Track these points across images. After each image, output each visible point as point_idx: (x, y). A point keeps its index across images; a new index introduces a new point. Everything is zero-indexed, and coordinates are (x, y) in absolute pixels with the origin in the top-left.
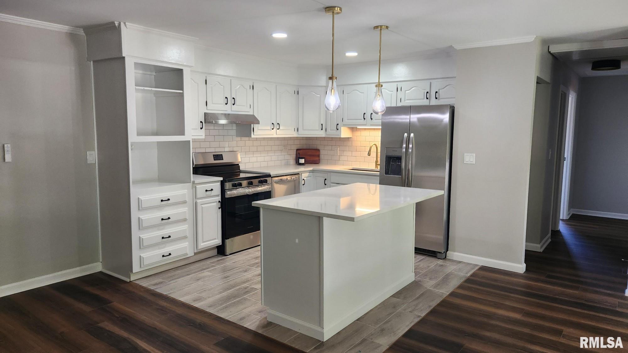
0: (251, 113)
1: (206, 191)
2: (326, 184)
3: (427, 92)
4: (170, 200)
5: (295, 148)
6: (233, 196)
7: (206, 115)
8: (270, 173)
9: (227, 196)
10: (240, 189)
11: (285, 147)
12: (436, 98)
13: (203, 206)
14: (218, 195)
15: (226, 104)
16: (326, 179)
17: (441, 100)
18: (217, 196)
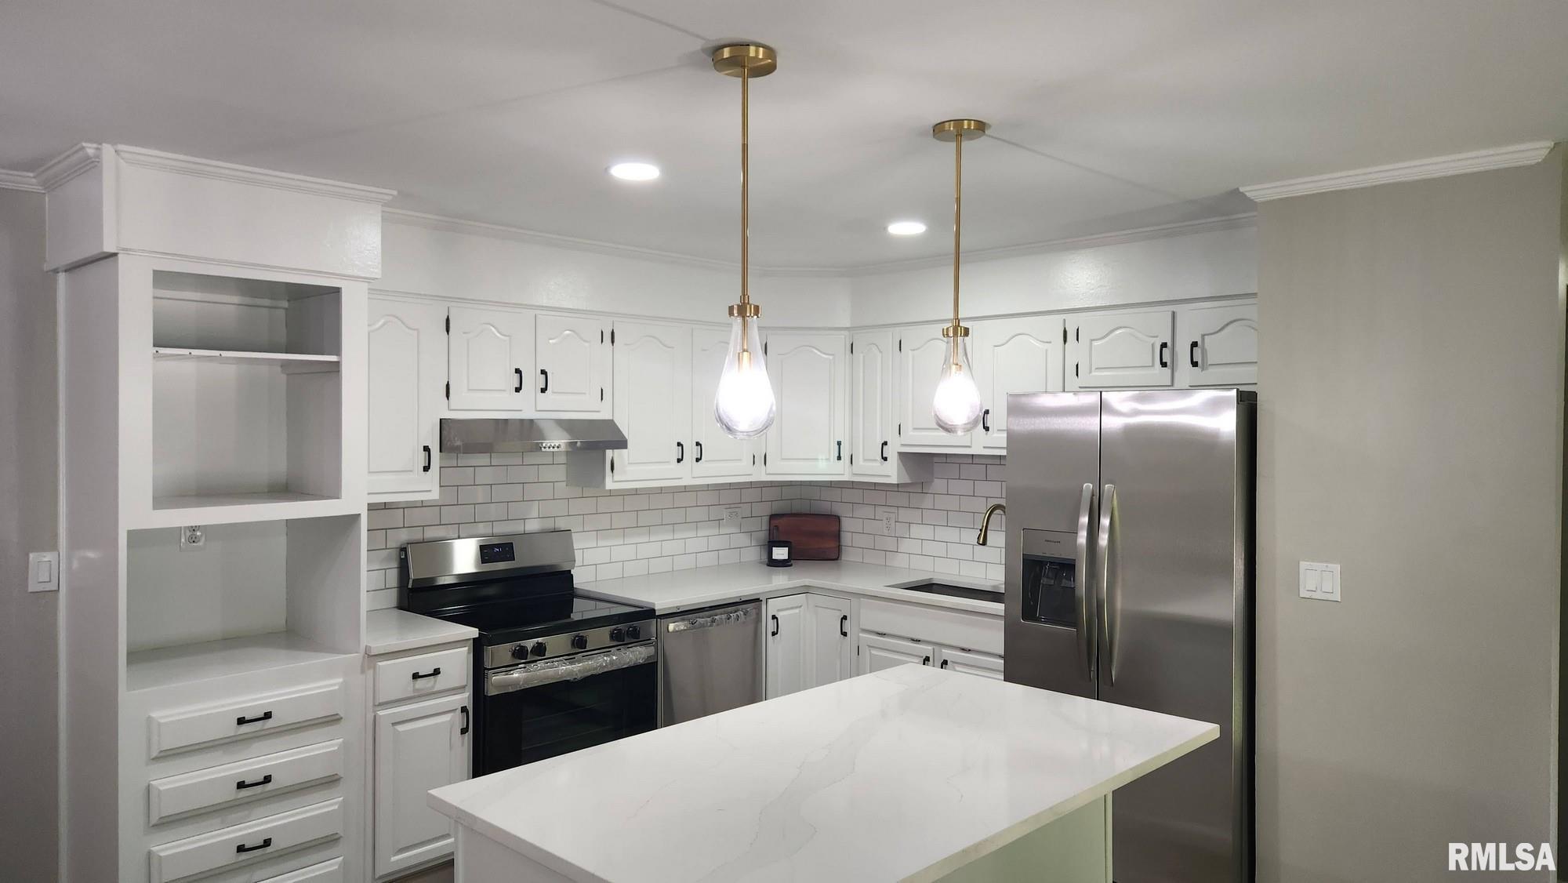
0: (604, 415)
1: (416, 676)
2: (844, 634)
3: (1164, 345)
4: (270, 717)
5: (765, 510)
6: (511, 690)
7: (444, 425)
8: (654, 604)
9: (492, 691)
10: (540, 664)
11: (734, 510)
12: (1195, 364)
13: (401, 728)
14: (464, 687)
15: (518, 390)
16: (845, 618)
17: (1211, 370)
18: (461, 689)
